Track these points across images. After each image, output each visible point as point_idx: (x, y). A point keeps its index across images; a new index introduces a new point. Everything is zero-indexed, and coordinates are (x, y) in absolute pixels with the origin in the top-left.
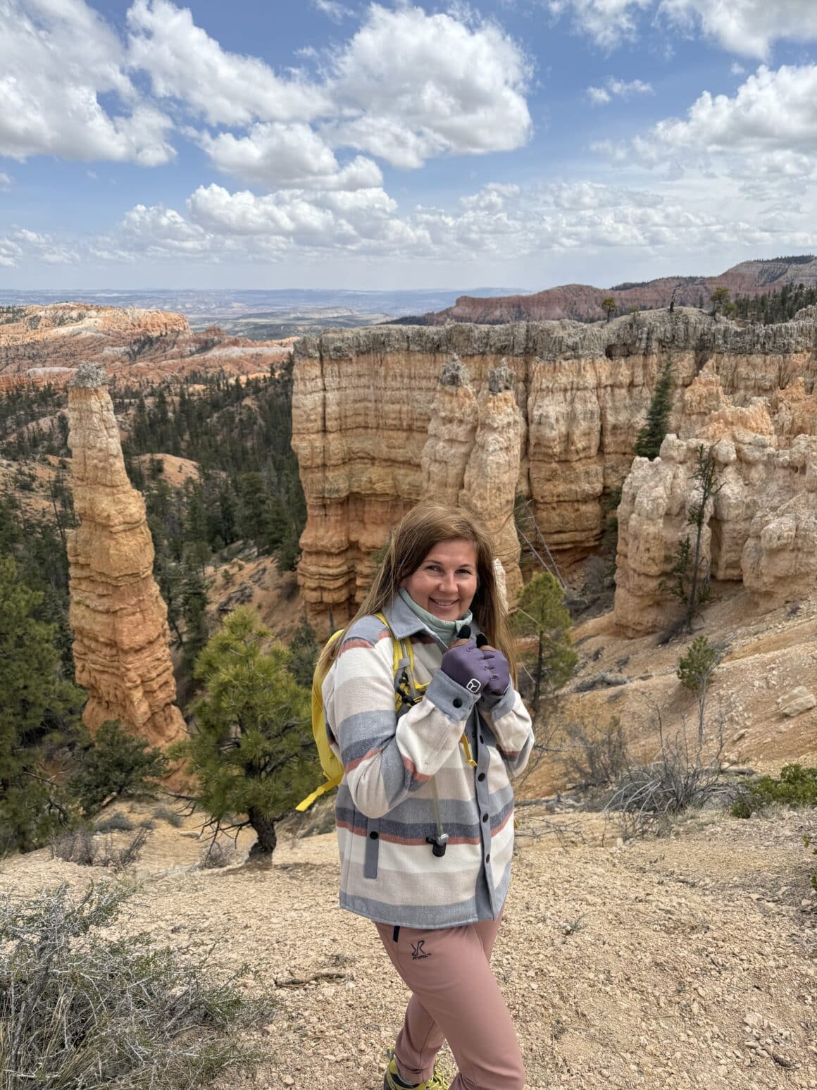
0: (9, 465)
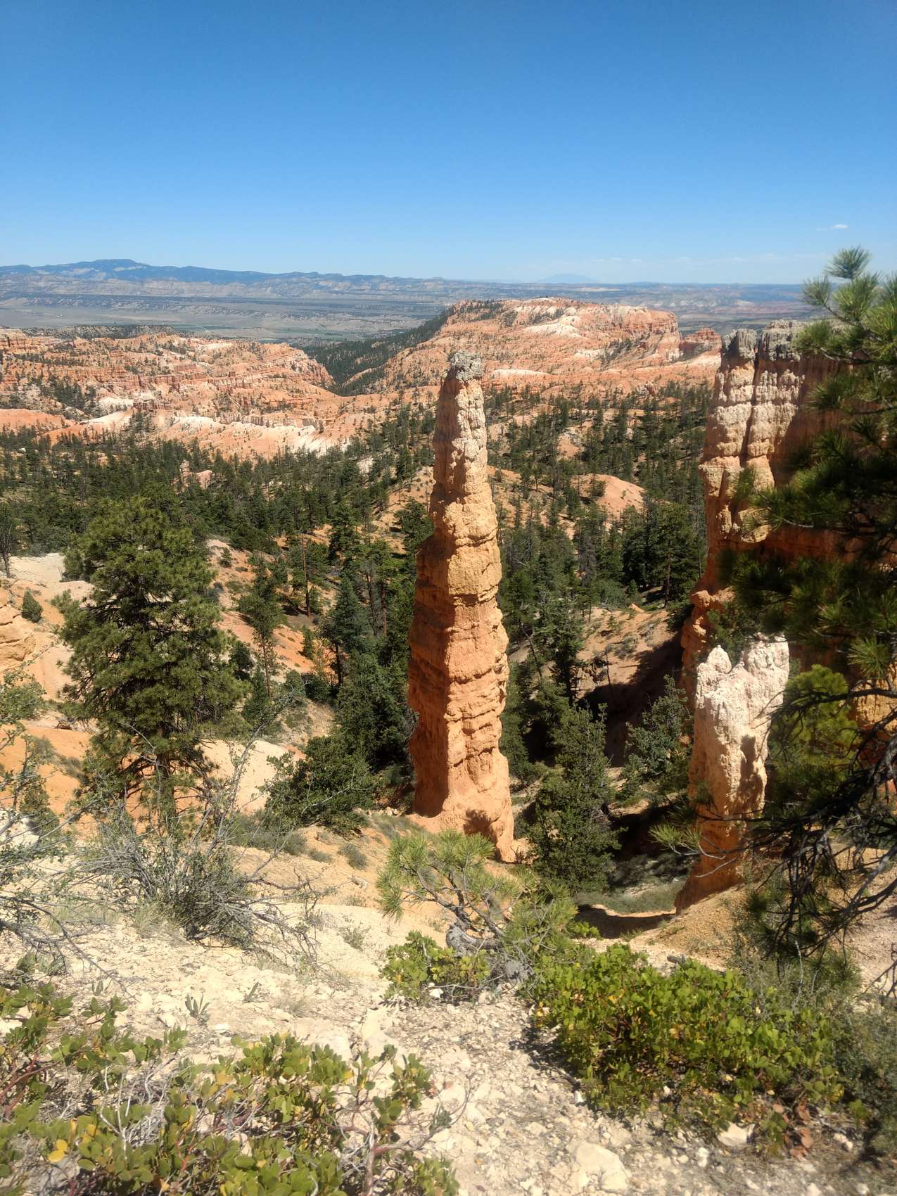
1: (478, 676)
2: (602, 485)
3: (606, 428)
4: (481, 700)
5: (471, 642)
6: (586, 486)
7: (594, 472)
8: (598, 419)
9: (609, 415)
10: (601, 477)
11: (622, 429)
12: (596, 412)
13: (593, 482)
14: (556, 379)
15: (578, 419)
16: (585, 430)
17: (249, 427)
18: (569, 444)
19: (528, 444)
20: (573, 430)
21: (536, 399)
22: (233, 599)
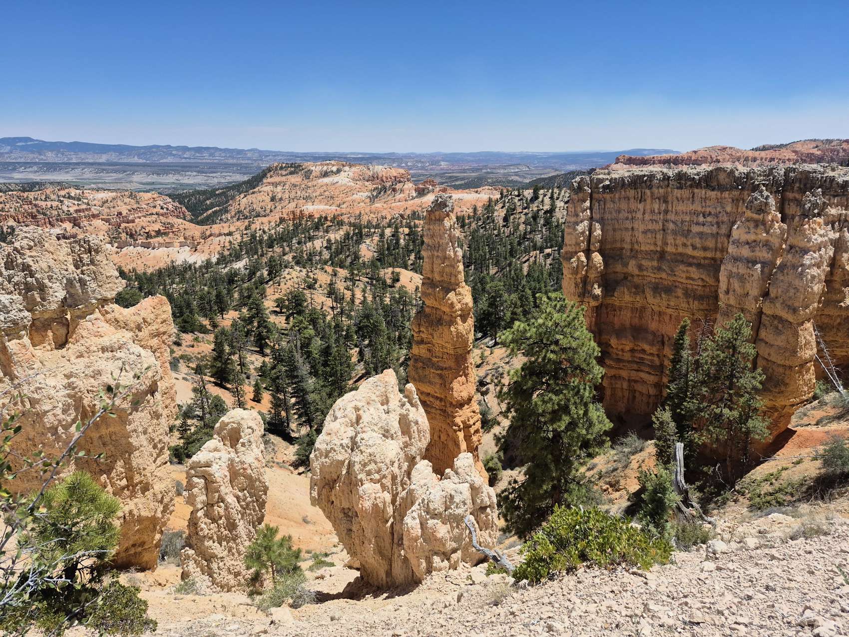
0: (301, 271)
2: (398, 274)
3: (387, 240)
6: (389, 276)
7: (391, 267)
9: (388, 232)
10: (397, 270)
11: (397, 241)
12: (379, 230)
13: (393, 273)
15: (369, 235)
16: (375, 242)
18: (367, 250)
20: (368, 241)
21: (341, 224)
22: (188, 367)
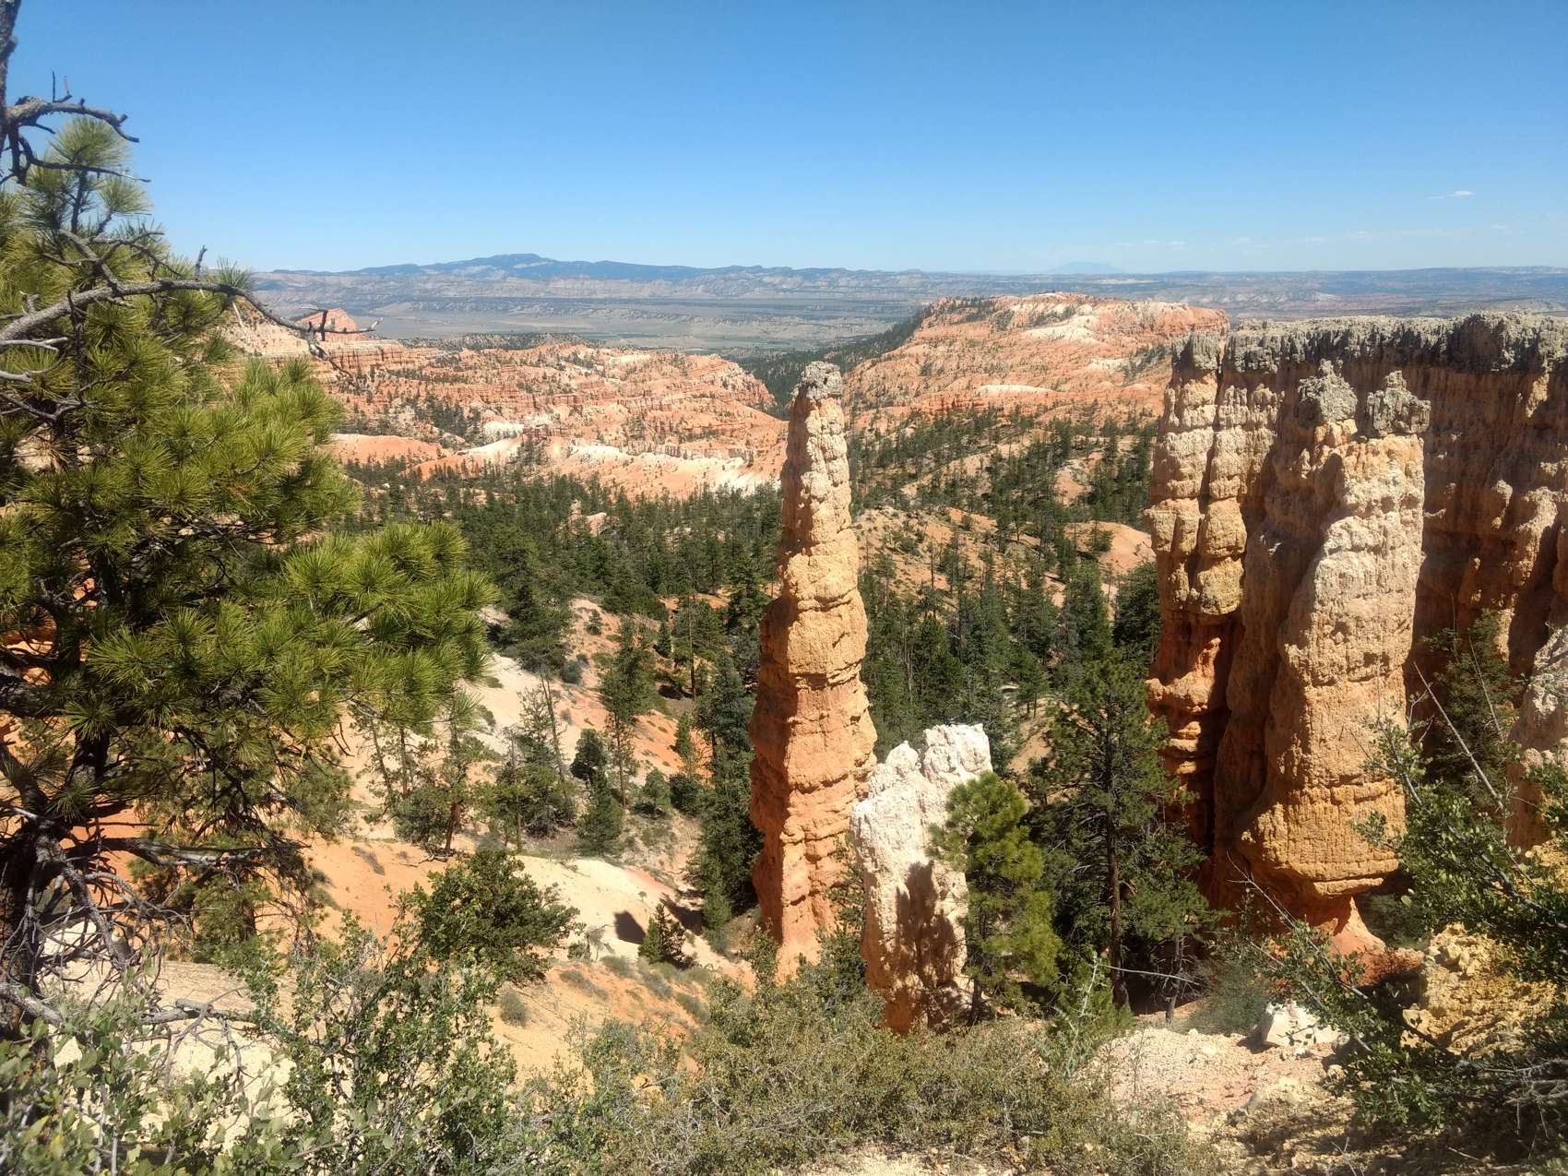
1: (827, 784)
2: (1107, 535)
3: (1121, 461)
4: (832, 815)
5: (818, 737)
6: (1086, 538)
7: (1097, 518)
8: (1111, 449)
9: (1125, 444)
10: (1106, 526)
11: (1143, 463)
12: (1108, 440)
13: (1094, 531)
14: (1062, 397)
15: (1084, 449)
16: (1092, 463)
17: (663, 459)
18: (1070, 482)
19: (1015, 481)
20: (1076, 463)
21: (1029, 423)
22: (599, 675)
